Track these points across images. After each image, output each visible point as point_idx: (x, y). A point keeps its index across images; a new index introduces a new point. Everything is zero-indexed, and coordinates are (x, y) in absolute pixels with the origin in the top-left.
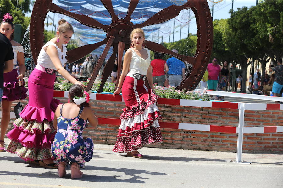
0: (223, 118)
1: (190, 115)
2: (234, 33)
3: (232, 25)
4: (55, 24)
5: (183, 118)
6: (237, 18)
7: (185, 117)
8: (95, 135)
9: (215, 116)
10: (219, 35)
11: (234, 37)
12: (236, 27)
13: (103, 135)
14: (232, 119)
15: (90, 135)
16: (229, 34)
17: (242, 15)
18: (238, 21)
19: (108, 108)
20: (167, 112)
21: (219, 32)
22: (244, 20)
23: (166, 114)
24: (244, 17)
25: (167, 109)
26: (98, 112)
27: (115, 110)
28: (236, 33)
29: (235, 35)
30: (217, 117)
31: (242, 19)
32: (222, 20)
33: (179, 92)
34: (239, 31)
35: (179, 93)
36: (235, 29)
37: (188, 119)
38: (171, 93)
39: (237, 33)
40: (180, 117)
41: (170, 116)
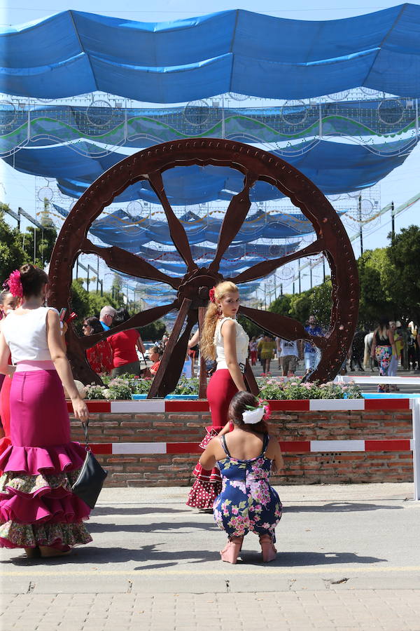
0: (387, 425)
1: (329, 425)
2: (399, 272)
3: (395, 258)
4: (100, 279)
5: (318, 431)
6: (402, 246)
7: (321, 428)
8: (170, 472)
9: (373, 422)
10: (374, 276)
11: (399, 279)
12: (402, 261)
13: (184, 471)
14: (402, 425)
15: (161, 472)
16: (390, 273)
17: (410, 240)
18: (404, 250)
19: (188, 424)
20: (290, 422)
21: (374, 271)
22: (413, 249)
23: (289, 426)
24: (413, 243)
25: (290, 418)
26: (171, 432)
27: (201, 427)
28: (402, 270)
29: (401, 274)
30: (377, 424)
31: (411, 247)
32: (377, 250)
33: (307, 385)
34: (407, 268)
35: (309, 388)
36: (399, 265)
37: (327, 431)
38: (294, 389)
39: (405, 271)
40: (313, 429)
41: (295, 430)
